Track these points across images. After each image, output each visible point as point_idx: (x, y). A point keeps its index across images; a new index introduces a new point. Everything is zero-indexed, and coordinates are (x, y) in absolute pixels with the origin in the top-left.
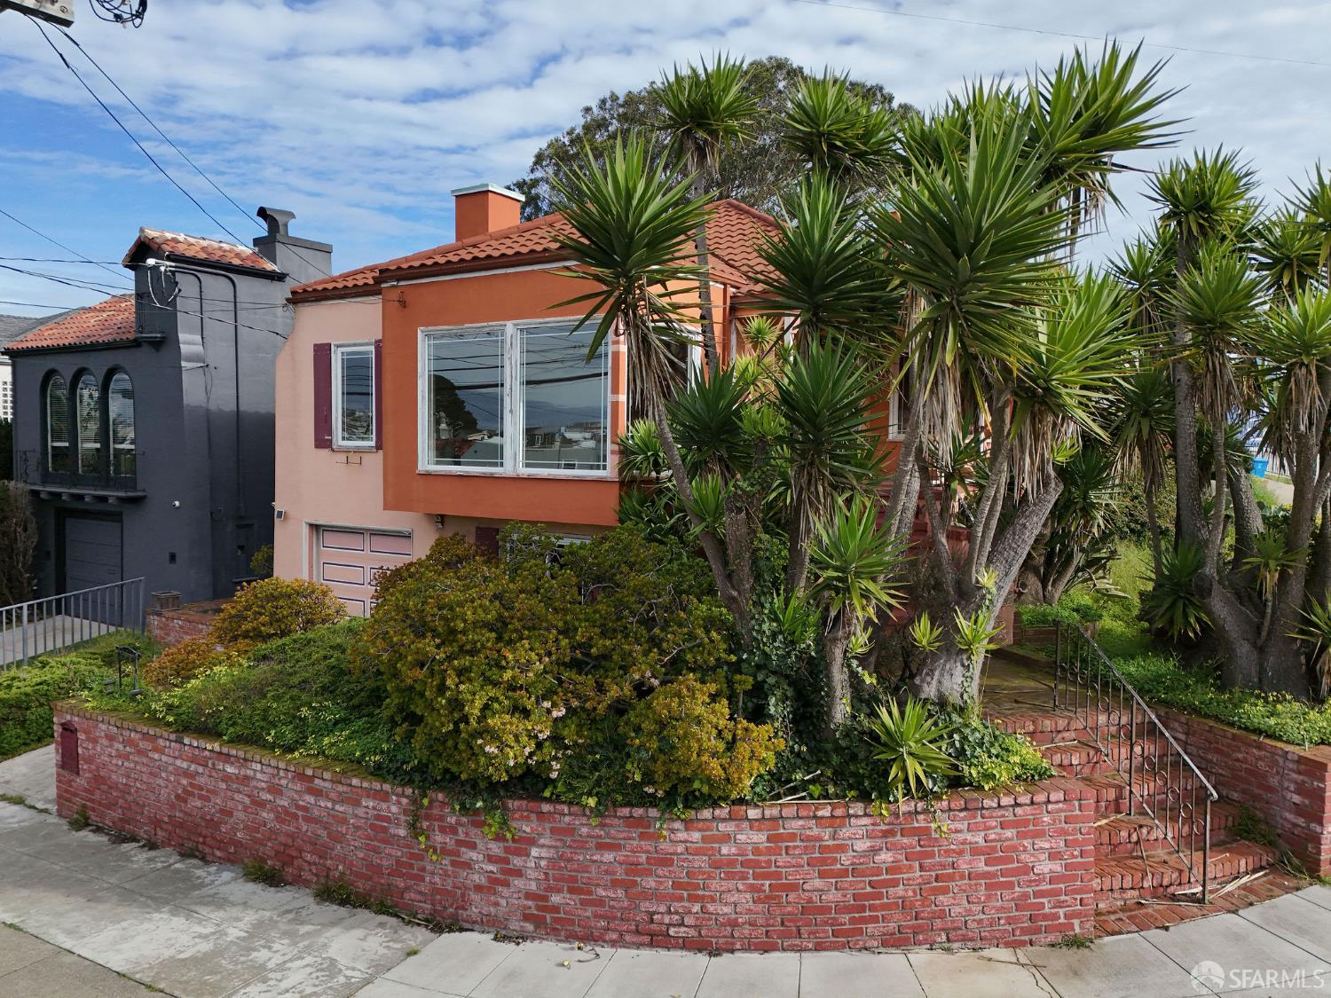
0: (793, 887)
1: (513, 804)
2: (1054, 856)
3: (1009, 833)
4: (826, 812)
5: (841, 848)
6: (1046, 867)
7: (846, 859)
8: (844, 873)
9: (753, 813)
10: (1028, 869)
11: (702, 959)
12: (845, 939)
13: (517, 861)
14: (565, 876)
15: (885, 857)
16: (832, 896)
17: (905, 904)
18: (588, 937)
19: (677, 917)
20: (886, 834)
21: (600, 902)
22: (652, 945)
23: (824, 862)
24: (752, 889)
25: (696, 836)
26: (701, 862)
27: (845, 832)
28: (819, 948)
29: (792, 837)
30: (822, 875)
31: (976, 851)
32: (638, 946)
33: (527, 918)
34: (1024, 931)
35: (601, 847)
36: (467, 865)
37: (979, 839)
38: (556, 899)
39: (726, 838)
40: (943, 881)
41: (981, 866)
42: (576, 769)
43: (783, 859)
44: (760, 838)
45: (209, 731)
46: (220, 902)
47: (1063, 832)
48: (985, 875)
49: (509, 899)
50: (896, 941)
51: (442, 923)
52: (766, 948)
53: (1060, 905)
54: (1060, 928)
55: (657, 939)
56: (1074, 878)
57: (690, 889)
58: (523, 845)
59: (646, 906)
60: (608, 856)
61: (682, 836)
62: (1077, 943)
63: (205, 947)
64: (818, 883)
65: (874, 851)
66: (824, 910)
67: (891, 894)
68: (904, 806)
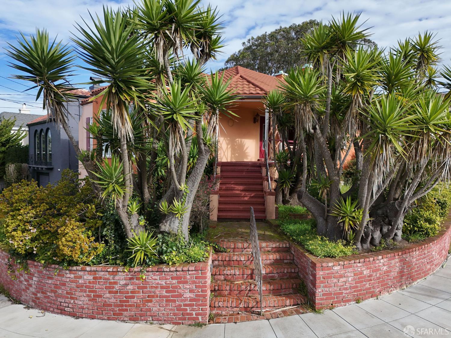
0: (100, 296)
1: (29, 262)
2: (191, 291)
3: (174, 281)
4: (111, 270)
5: (115, 283)
6: (188, 295)
7: (117, 287)
8: (116, 292)
9: (88, 268)
10: (180, 296)
12: (117, 316)
13: (30, 281)
14: (41, 289)
15: (130, 287)
16: (113, 300)
17: (138, 306)
18: (45, 309)
19: (67, 304)
20: (131, 279)
21: (48, 297)
22: (61, 313)
23: (110, 287)
24: (88, 296)
25: (72, 276)
26: (74, 285)
27: (117, 277)
28: (109, 319)
29: (100, 278)
30: (110, 292)
31: (162, 287)
32: (58, 313)
33: (33, 301)
34: (180, 319)
35: (49, 278)
36: (21, 282)
37: (163, 283)
38: (39, 295)
39: (80, 277)
40: (150, 298)
41: (164, 293)
43: (97, 286)
44: (91, 277)
47: (194, 282)
48: (165, 297)
50: (134, 319)
51: (16, 301)
52: (93, 318)
53: (193, 310)
54: (194, 319)
55: (62, 312)
56: (199, 300)
57: (70, 294)
58: (31, 275)
59: (59, 300)
60: (50, 281)
61: (68, 275)
62: (200, 325)
64: (108, 295)
65: (127, 285)
66: (110, 305)
67: (132, 301)
68: (136, 269)
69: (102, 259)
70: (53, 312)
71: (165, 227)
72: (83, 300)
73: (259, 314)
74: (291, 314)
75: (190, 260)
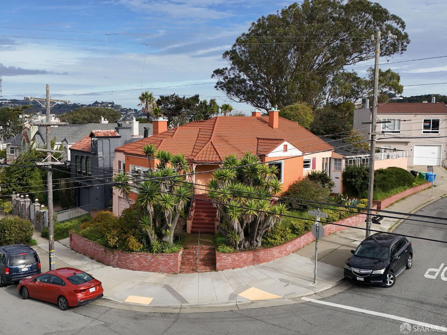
0: (142, 263)
1: (114, 250)
2: (173, 262)
3: (167, 259)
4: (146, 254)
5: (147, 259)
6: (172, 264)
8: (148, 262)
9: (138, 253)
10: (169, 264)
11: (132, 271)
12: (148, 270)
13: (115, 257)
14: (119, 260)
15: (152, 260)
16: (146, 265)
17: (155, 267)
18: (122, 268)
19: (130, 266)
20: (153, 257)
21: (123, 263)
22: (128, 269)
23: (145, 260)
24: (138, 263)
25: (132, 256)
26: (132, 259)
27: (148, 257)
28: (145, 271)
29: (142, 257)
30: (145, 262)
31: (163, 261)
32: (126, 269)
33: (116, 265)
34: (169, 272)
35: (123, 256)
36: (110, 257)
37: (163, 259)
38: (118, 262)
39: (135, 256)
40: (159, 264)
41: (164, 262)
42: (120, 246)
43: (141, 259)
44: (139, 256)
46: (85, 260)
47: (174, 259)
48: (164, 264)
49: (114, 262)
50: (154, 271)
51: (108, 265)
52: (139, 270)
53: (174, 269)
54: (174, 272)
55: (128, 268)
56: (175, 265)
57: (131, 262)
58: (115, 255)
59: (127, 264)
60: (123, 257)
61: (131, 255)
62: (176, 274)
63: (81, 264)
64: (145, 263)
65: (151, 259)
66: (146, 266)
67: (153, 265)
68: (154, 254)
69: (142, 250)
70: (124, 269)
71: (164, 239)
72: (136, 264)
73: (196, 271)
74: (208, 271)
75: (173, 252)
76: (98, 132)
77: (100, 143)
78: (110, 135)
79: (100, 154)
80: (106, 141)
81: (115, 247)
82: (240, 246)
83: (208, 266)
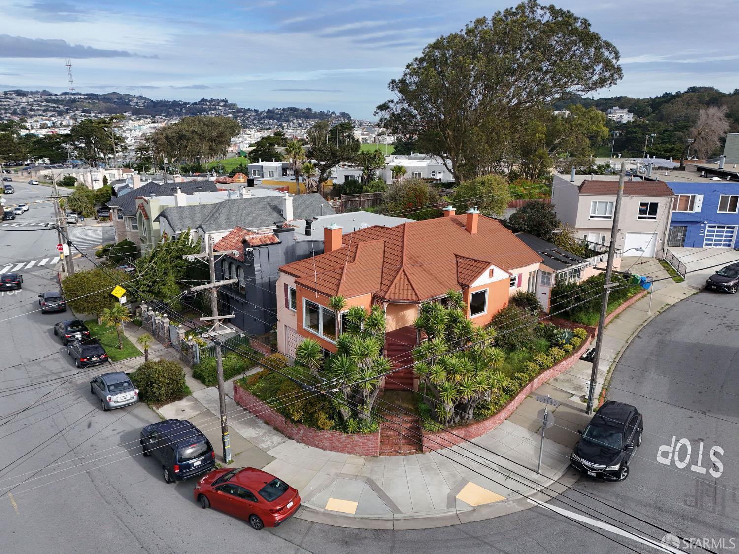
0: (334, 443)
2: (372, 444)
3: (365, 440)
4: (338, 433)
6: (371, 446)
7: (342, 440)
8: (341, 442)
10: (368, 445)
11: (322, 450)
12: (342, 451)
13: (299, 432)
14: (305, 435)
15: (347, 441)
16: (340, 445)
17: (351, 448)
18: (309, 445)
19: (319, 444)
20: (348, 438)
21: (309, 440)
23: (339, 440)
24: (329, 442)
25: (322, 434)
26: (322, 437)
27: (341, 437)
28: (338, 452)
29: (334, 436)
31: (360, 442)
32: (315, 447)
33: (300, 440)
34: (368, 454)
35: (309, 432)
36: (293, 430)
37: (361, 440)
38: (304, 438)
39: (325, 435)
40: (355, 446)
41: (361, 444)
42: (306, 421)
43: (333, 439)
44: (330, 435)
45: (258, 396)
46: (259, 427)
47: (373, 441)
49: (298, 436)
50: (349, 453)
51: (290, 438)
52: (331, 450)
53: (373, 451)
54: (373, 454)
55: (317, 446)
56: (375, 447)
57: (321, 441)
58: (300, 430)
59: (316, 442)
60: (310, 434)
61: (320, 433)
62: (376, 457)
63: (257, 436)
64: (338, 443)
66: (339, 447)
67: (348, 446)
68: (350, 434)
69: (333, 428)
70: (312, 446)
71: (360, 416)
72: (327, 443)
73: (400, 453)
74: (413, 453)
75: (372, 432)
76: (253, 238)
77: (256, 253)
78: (268, 242)
79: (257, 267)
80: (263, 250)
81: (300, 421)
82: (449, 422)
83: (414, 446)
